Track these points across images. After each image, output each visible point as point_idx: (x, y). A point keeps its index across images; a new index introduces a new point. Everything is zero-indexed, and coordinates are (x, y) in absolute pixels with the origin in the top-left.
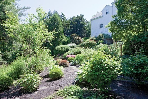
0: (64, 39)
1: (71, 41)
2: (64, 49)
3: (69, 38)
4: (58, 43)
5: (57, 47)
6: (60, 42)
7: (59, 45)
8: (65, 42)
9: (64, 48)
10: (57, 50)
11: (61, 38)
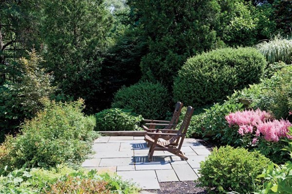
0: (237, 19)
1: (278, 27)
2: (227, 70)
3: (270, 10)
4: (202, 41)
5: (191, 61)
6: (214, 32)
7: (207, 48)
8: (243, 31)
9: (231, 64)
10: (190, 79)
11: (216, 11)
